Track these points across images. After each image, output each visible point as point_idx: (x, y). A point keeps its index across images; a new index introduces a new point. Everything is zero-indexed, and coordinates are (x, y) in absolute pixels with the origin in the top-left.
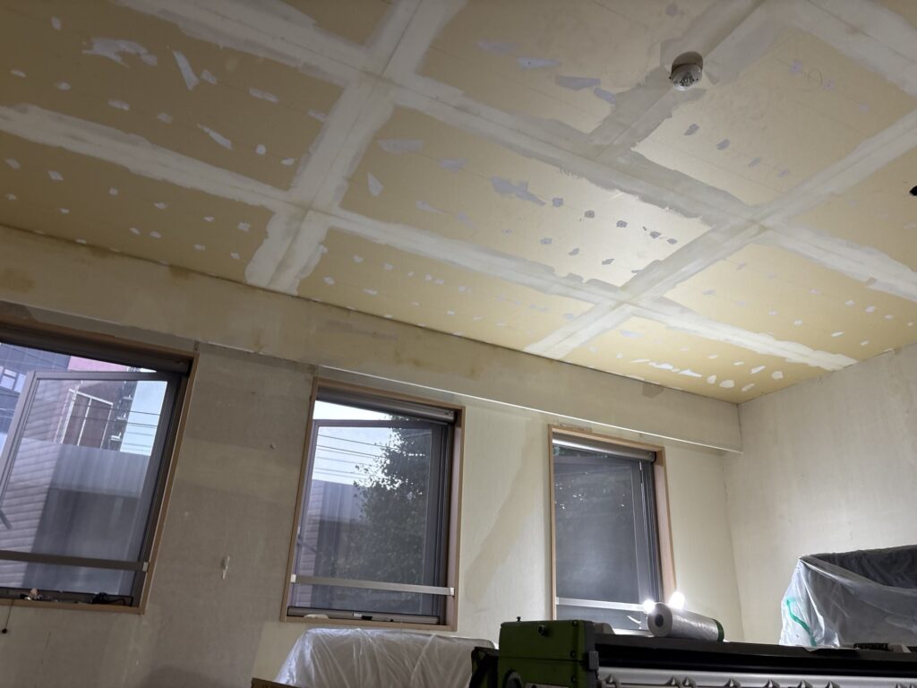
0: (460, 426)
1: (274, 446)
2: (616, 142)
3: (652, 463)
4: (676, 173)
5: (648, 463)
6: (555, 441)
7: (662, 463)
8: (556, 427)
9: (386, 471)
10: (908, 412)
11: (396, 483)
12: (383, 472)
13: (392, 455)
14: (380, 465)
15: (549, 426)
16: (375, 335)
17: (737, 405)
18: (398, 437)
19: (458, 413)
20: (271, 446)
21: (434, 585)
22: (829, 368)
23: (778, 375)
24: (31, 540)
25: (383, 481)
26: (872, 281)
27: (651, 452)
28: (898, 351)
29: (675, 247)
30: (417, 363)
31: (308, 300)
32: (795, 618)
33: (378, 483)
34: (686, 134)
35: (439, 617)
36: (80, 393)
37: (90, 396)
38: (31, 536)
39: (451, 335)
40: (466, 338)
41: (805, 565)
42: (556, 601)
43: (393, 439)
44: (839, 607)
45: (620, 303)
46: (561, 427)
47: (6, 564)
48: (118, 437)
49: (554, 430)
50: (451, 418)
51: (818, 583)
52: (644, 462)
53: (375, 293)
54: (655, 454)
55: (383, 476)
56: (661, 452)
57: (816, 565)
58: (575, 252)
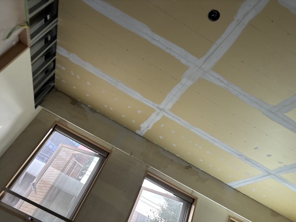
0: (194, 205)
1: (127, 191)
8: (232, 217)
9: (160, 215)
11: (162, 221)
12: (159, 215)
13: (163, 210)
14: (158, 212)
15: (230, 217)
18: (167, 204)
19: (194, 200)
24: (41, 200)
25: (158, 218)
31: (152, 142)
33: (156, 218)
36: (75, 160)
37: (77, 162)
38: (41, 198)
39: (199, 169)
40: (204, 172)
43: (165, 204)
45: (270, 174)
46: (234, 218)
47: (31, 206)
48: (81, 178)
49: (231, 218)
53: (175, 146)
55: (158, 216)
58: (256, 148)
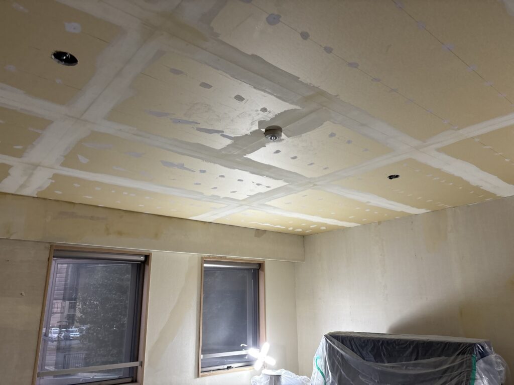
0: (148, 264)
1: (23, 294)
2: (235, 153)
3: (258, 270)
4: (269, 165)
5: (256, 270)
6: (205, 265)
7: (263, 270)
10: (381, 255)
15: (202, 258)
16: (92, 218)
17: (303, 236)
19: (147, 257)
20: (21, 294)
21: (130, 362)
22: (348, 226)
23: (324, 228)
26: (369, 202)
27: (258, 264)
28: (380, 223)
29: (269, 189)
30: (120, 233)
31: (45, 199)
32: (319, 369)
34: (274, 153)
35: (133, 377)
40: (152, 214)
41: (326, 340)
42: (201, 357)
44: (339, 366)
45: (242, 205)
46: (209, 257)
49: (205, 259)
50: (142, 258)
51: (331, 351)
52: (254, 270)
53: (91, 197)
54: (260, 265)
56: (263, 264)
57: (331, 341)
58: (215, 188)
